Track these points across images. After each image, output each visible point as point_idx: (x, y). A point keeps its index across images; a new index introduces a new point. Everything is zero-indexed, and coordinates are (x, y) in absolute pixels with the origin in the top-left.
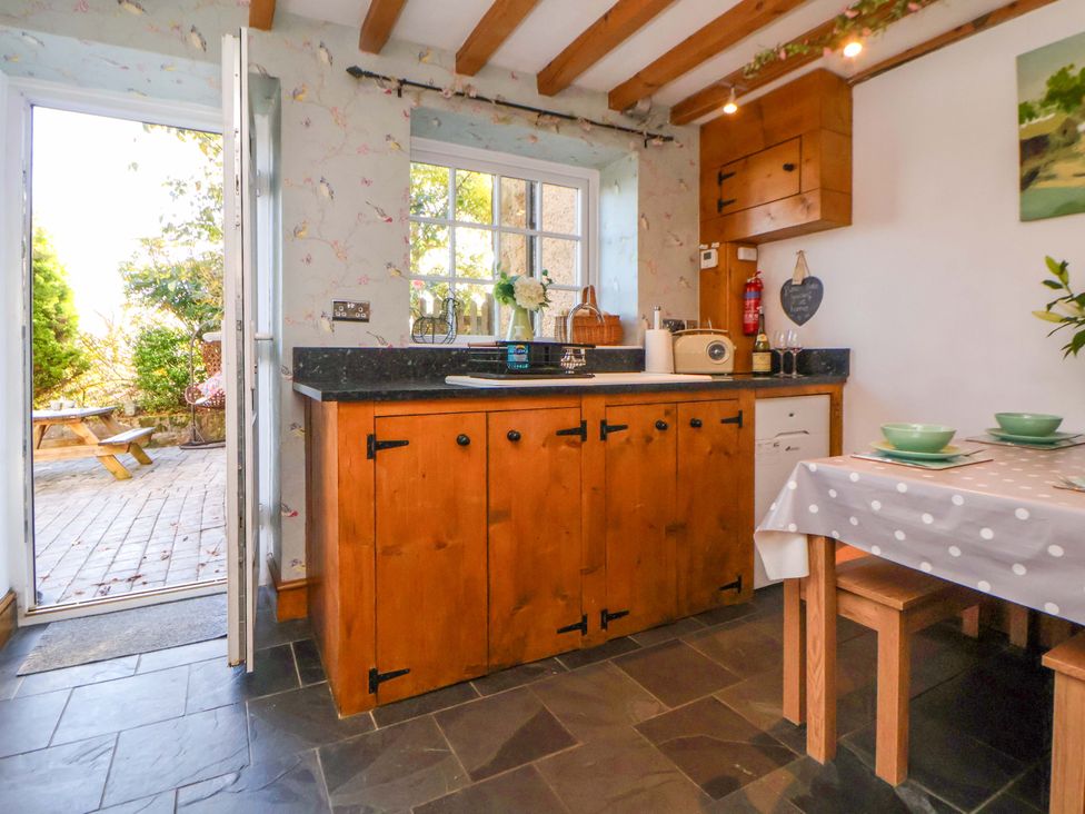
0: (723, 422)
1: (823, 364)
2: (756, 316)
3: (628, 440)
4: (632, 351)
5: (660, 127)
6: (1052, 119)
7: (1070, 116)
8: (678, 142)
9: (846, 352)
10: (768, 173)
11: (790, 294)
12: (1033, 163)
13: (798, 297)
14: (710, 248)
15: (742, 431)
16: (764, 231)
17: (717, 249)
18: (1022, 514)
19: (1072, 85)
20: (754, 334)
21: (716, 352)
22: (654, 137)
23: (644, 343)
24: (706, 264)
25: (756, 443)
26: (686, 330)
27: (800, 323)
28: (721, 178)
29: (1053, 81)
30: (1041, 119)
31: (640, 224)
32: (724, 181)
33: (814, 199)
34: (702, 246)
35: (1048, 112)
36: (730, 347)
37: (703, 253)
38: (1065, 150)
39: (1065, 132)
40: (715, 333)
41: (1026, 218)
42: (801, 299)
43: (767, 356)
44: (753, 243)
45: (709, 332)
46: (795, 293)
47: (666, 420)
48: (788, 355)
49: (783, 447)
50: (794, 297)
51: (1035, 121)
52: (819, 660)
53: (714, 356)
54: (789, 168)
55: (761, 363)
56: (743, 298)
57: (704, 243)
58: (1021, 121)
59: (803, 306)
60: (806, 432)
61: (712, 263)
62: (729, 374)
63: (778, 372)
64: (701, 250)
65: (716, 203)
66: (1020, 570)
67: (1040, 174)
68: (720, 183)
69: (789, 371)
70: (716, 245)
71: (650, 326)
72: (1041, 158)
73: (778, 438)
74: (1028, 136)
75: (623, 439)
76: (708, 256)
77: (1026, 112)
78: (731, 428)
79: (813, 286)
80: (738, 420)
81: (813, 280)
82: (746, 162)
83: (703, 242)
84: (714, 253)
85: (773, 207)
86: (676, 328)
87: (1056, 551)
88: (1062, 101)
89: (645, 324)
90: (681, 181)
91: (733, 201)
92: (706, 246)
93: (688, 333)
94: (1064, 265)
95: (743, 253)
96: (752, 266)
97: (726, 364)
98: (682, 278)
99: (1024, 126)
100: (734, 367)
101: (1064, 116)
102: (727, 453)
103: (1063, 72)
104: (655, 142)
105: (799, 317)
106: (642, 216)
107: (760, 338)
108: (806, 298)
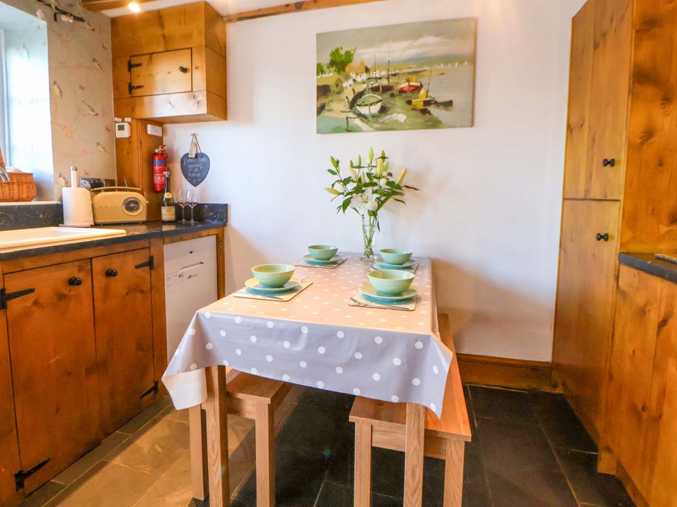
0: (137, 267)
1: (211, 214)
2: (163, 178)
3: (36, 303)
4: (48, 206)
5: (71, 6)
6: (331, 77)
7: (340, 77)
8: (89, 25)
9: (225, 207)
10: (169, 71)
11: (187, 164)
12: (324, 100)
13: (193, 166)
14: (123, 121)
15: (153, 272)
16: (167, 115)
17: (129, 123)
18: (341, 335)
19: (341, 59)
20: (162, 192)
21: (131, 205)
22: (65, 13)
23: (61, 199)
24: (119, 134)
25: (166, 278)
26: (105, 188)
27: (195, 185)
28: (131, 66)
29: (333, 54)
30: (327, 75)
31: (51, 90)
32: (132, 69)
33: (202, 97)
34: (116, 119)
35: (330, 72)
36: (143, 200)
37: (117, 125)
38: (337, 96)
39: (337, 85)
40: (131, 190)
41: (319, 132)
42: (195, 168)
43: (173, 209)
44: (160, 122)
45: (126, 190)
46: (191, 163)
47: (80, 276)
48: (187, 208)
49: (186, 276)
50: (190, 166)
51: (324, 76)
52: (217, 457)
53: (130, 209)
54: (184, 70)
55: (167, 213)
56: (151, 164)
57: (118, 117)
58: (318, 74)
59: (196, 172)
60: (202, 263)
61: (125, 134)
62: (143, 223)
63: (181, 220)
64: (116, 122)
65: (127, 86)
66: (339, 370)
67: (326, 108)
68: (130, 70)
69: (188, 219)
70: (129, 120)
71: (68, 184)
72: (327, 98)
73: (183, 270)
74: (321, 84)
75: (29, 304)
76: (121, 128)
77: (320, 70)
78: (144, 272)
79: (203, 160)
80: (150, 264)
81: (203, 155)
82: (151, 59)
83: (117, 115)
84: (126, 126)
85: (173, 98)
86: (96, 185)
87: (359, 356)
88: (336, 67)
89: (62, 181)
90: (94, 60)
91: (140, 87)
92: (120, 120)
93: (106, 190)
94: (338, 162)
95: (151, 129)
96: (159, 141)
97: (140, 214)
98: (98, 144)
99: (319, 77)
100: (148, 216)
101: (337, 76)
102: (142, 291)
103: (337, 50)
104: (64, 18)
105: (194, 181)
106: (53, 83)
107: (166, 195)
108: (199, 168)
